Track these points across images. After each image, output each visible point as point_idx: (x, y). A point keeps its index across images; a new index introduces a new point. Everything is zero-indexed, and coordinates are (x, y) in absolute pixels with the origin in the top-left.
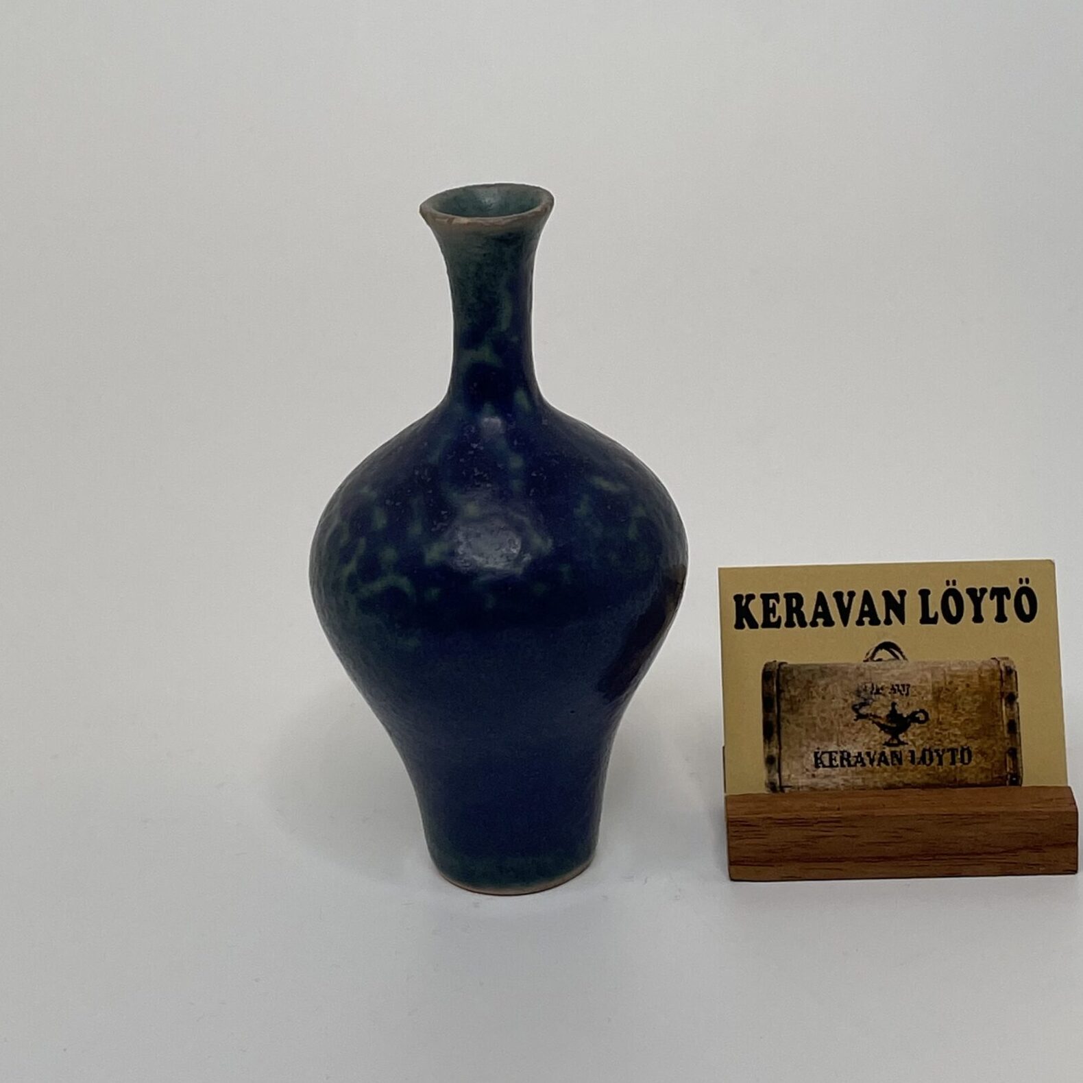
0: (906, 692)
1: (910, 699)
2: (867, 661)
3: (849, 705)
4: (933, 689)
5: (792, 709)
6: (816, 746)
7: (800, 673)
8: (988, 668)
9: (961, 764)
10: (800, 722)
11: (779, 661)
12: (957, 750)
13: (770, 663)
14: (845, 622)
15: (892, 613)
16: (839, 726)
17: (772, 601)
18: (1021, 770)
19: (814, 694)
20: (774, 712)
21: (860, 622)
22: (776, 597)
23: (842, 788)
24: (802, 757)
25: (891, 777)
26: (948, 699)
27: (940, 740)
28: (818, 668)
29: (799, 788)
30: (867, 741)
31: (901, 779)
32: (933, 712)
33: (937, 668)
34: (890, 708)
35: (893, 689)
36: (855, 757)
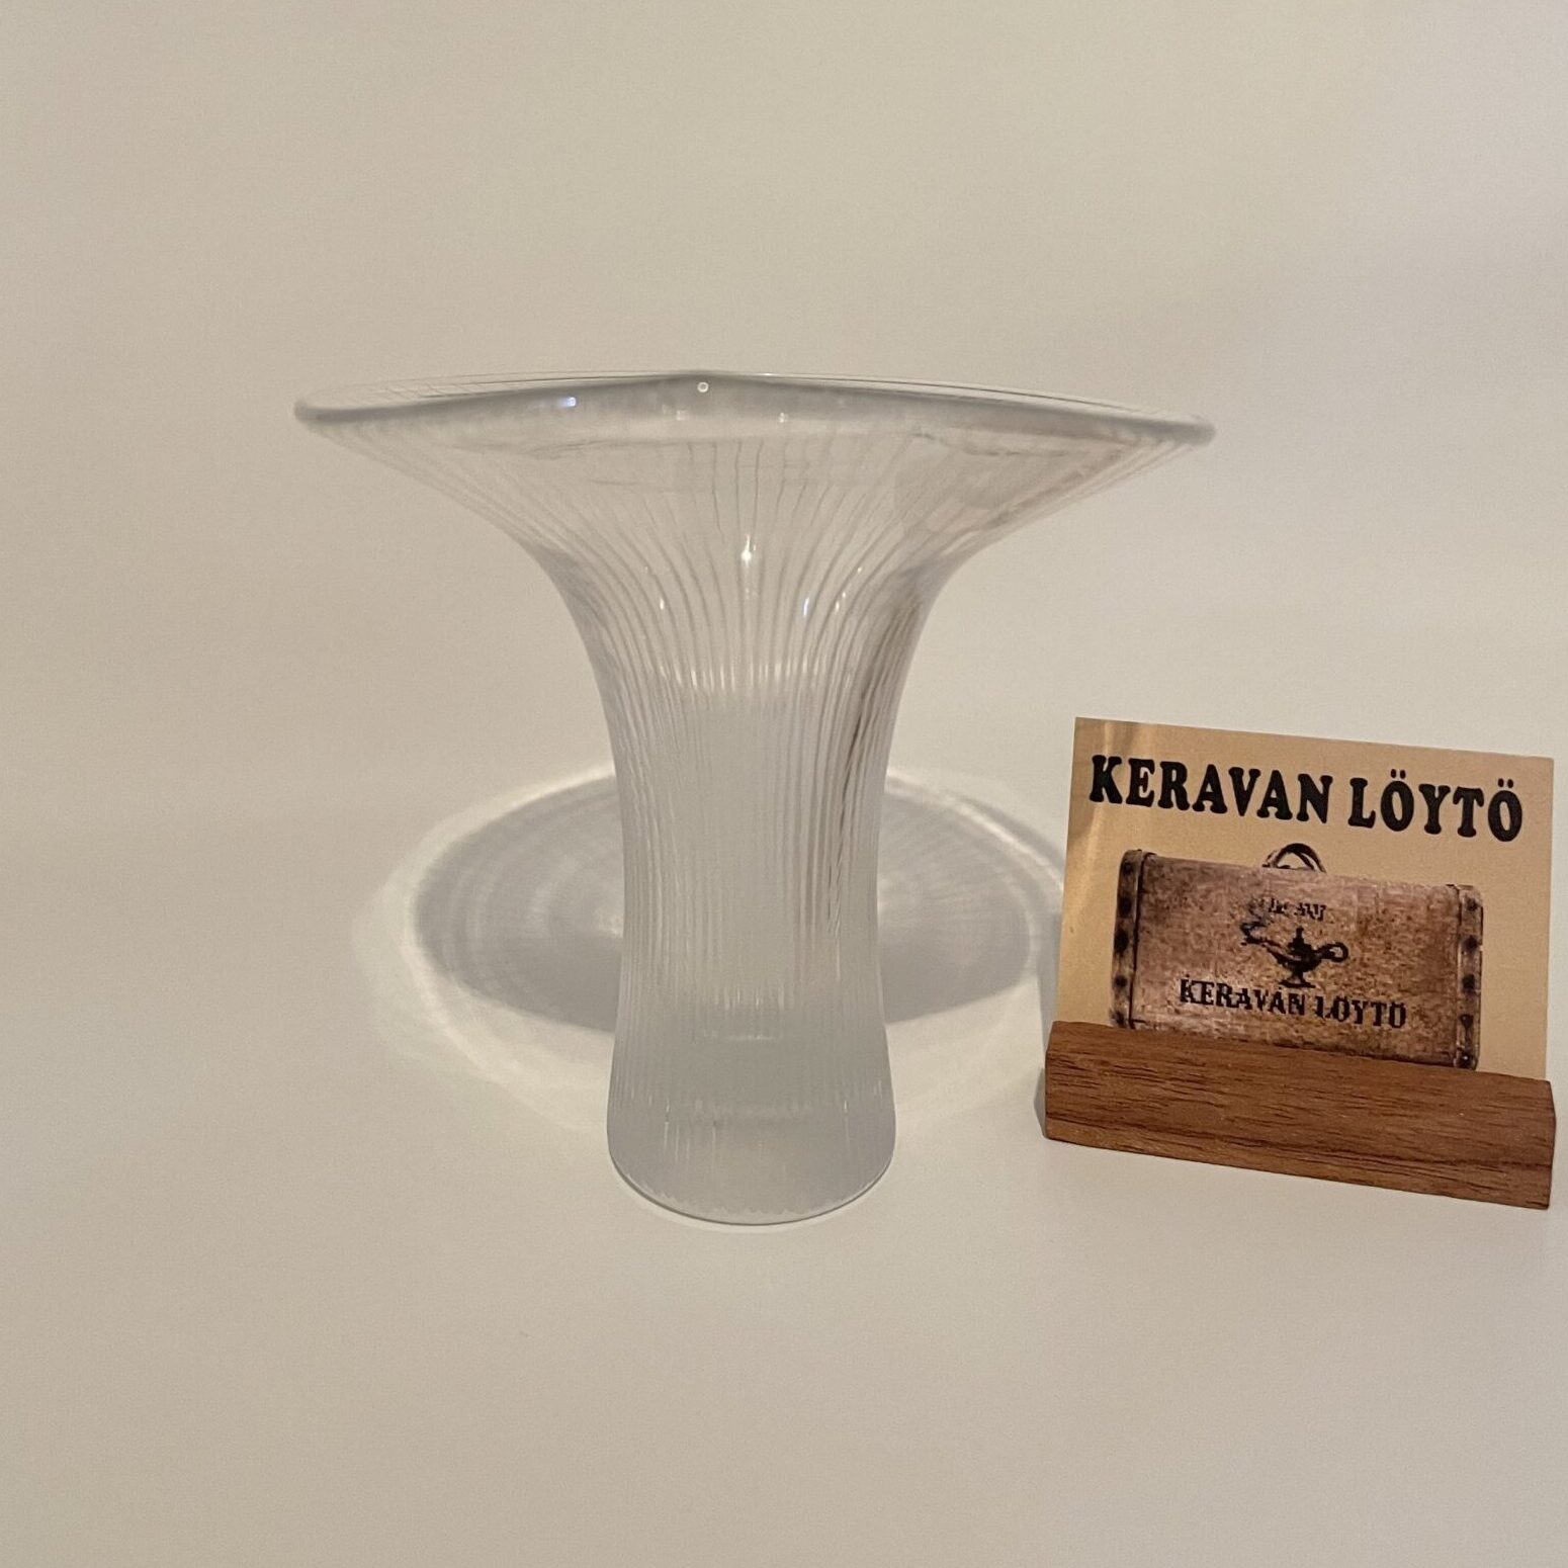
0: (1319, 916)
1: (1325, 927)
2: (1268, 866)
3: (1236, 922)
4: (1359, 916)
5: (1156, 917)
6: (1185, 971)
7: (1172, 871)
8: (1441, 897)
9: (1389, 1026)
10: (1165, 936)
11: (1146, 849)
12: (1385, 1005)
13: (1134, 852)
14: (1242, 809)
15: (1309, 806)
16: (1219, 948)
17: (1144, 770)
18: (1477, 1046)
19: (1190, 900)
20: (1132, 917)
21: (1263, 813)
22: (1150, 764)
23: (1216, 1035)
24: (1164, 984)
25: (1286, 1030)
26: (1380, 932)
27: (1361, 988)
28: (1198, 866)
29: (1155, 1026)
30: (1257, 975)
31: (1300, 1034)
32: (1356, 947)
33: (1366, 888)
34: (1294, 935)
35: (1301, 909)
36: (1237, 994)
